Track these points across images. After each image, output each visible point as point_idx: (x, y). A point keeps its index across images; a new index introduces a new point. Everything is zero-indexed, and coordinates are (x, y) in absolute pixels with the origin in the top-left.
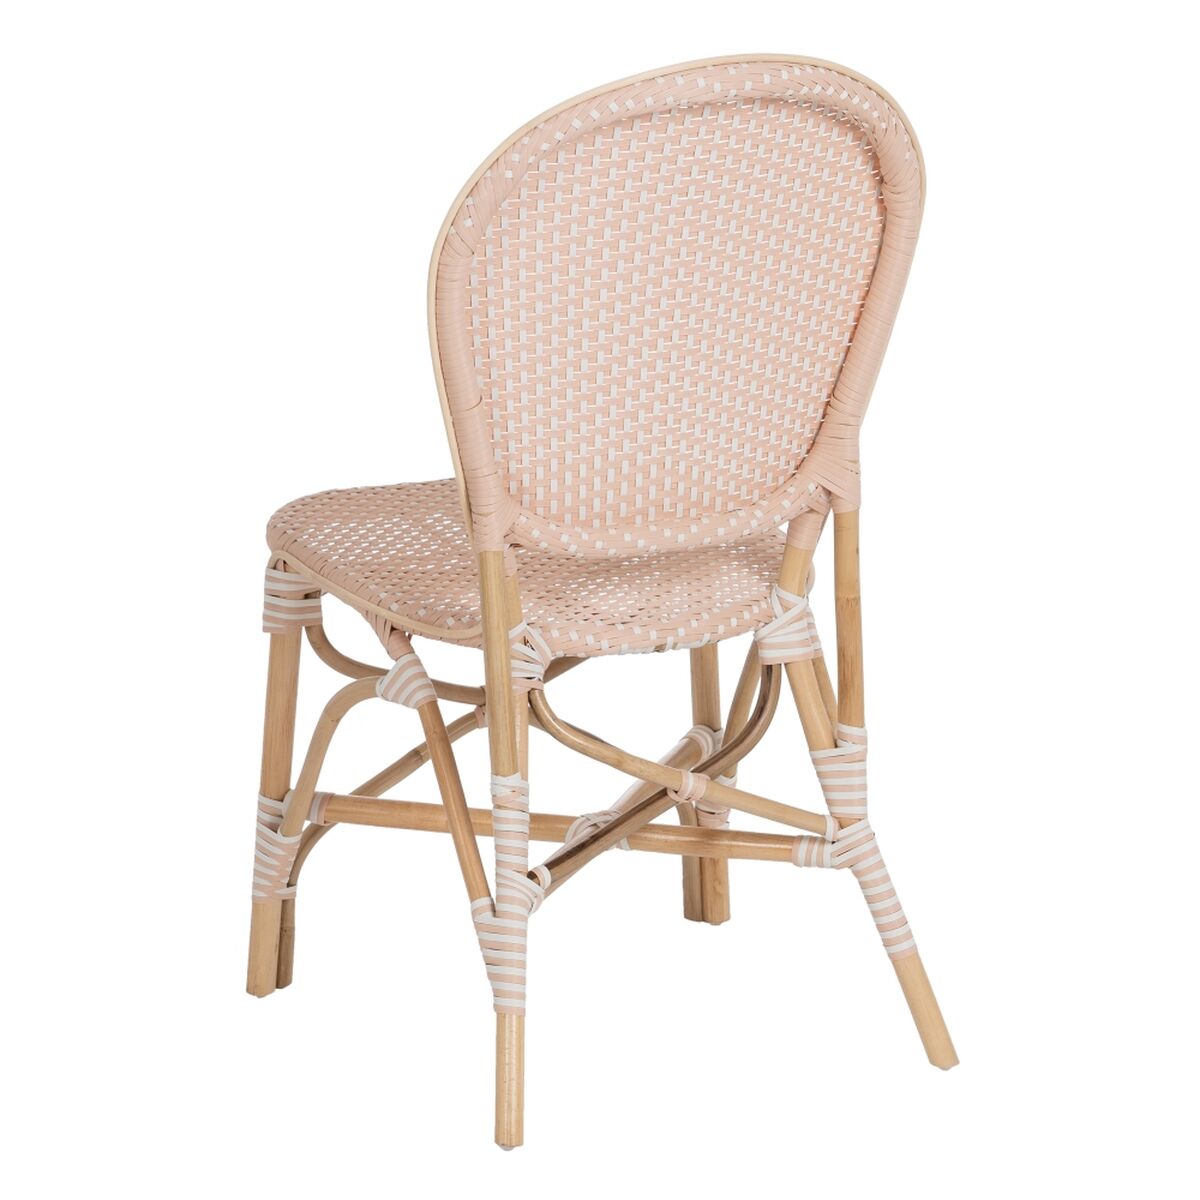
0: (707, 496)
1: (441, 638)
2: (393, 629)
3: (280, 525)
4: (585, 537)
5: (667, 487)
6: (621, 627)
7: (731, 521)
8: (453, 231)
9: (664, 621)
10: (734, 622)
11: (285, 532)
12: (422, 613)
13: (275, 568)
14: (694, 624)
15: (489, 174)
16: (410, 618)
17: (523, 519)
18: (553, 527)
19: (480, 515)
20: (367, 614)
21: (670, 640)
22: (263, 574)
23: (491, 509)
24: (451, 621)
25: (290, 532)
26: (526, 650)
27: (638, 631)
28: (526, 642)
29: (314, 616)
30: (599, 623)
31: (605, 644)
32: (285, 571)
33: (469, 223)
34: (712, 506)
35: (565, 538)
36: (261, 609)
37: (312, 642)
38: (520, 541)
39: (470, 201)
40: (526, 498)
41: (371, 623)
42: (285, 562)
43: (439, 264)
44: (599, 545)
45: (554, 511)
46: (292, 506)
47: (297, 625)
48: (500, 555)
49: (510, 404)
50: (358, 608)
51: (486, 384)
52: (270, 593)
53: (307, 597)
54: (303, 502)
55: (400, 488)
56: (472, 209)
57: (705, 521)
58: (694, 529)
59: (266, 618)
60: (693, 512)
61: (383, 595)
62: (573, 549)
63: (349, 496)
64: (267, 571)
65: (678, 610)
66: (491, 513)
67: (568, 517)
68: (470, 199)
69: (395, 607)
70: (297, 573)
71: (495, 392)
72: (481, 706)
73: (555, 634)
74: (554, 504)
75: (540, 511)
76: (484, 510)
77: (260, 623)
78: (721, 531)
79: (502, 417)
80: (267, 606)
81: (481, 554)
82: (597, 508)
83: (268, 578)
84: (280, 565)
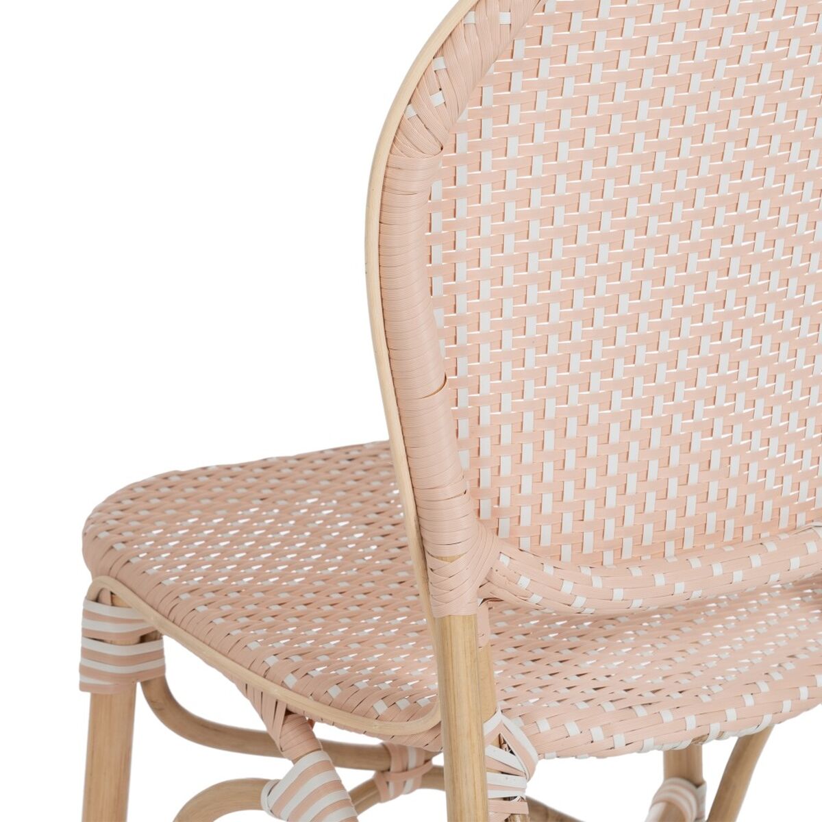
0: (768, 506)
1: (365, 733)
2: (288, 713)
3: (103, 535)
4: (598, 583)
5: (713, 497)
6: (641, 712)
7: (808, 544)
8: (411, 112)
9: (705, 698)
10: (804, 692)
11: (112, 548)
12: (334, 691)
13: (97, 600)
14: (749, 701)
15: (471, 18)
16: (317, 700)
17: (504, 560)
18: (549, 570)
19: (441, 558)
20: (245, 689)
21: (715, 728)
22: (81, 608)
23: (459, 549)
24: (381, 707)
25: (119, 547)
26: (503, 755)
27: (668, 717)
28: (501, 743)
29: (151, 665)
30: (609, 707)
31: (620, 740)
32: (113, 604)
33: (438, 99)
34: (776, 520)
35: (567, 587)
36: (77, 658)
37: (151, 702)
38: (499, 594)
39: (440, 63)
40: (505, 524)
41: (251, 701)
42: (112, 593)
43: (387, 166)
44: (618, 594)
45: (546, 541)
46: (115, 499)
47: (129, 681)
48: (471, 620)
49: (486, 382)
50: (231, 677)
51: (449, 352)
52: (89, 635)
53: (143, 639)
54: (132, 495)
55: (266, 465)
56: (443, 77)
57: (771, 547)
58: (756, 561)
59: (84, 670)
60: (748, 533)
61: (272, 661)
62: (579, 602)
63: (195, 483)
64: (85, 604)
65: (720, 678)
66: (460, 556)
67: (567, 551)
68: (440, 60)
69: (291, 680)
70: (129, 607)
71: (463, 364)
72: (383, 772)
73: (544, 726)
74: (547, 531)
75: (526, 543)
76: (447, 552)
77: (76, 677)
78: (795, 563)
79: (472, 401)
80: (86, 653)
81: (442, 619)
82: (610, 534)
83: (87, 614)
84: (106, 597)
